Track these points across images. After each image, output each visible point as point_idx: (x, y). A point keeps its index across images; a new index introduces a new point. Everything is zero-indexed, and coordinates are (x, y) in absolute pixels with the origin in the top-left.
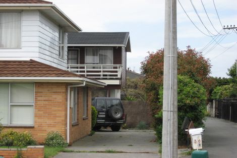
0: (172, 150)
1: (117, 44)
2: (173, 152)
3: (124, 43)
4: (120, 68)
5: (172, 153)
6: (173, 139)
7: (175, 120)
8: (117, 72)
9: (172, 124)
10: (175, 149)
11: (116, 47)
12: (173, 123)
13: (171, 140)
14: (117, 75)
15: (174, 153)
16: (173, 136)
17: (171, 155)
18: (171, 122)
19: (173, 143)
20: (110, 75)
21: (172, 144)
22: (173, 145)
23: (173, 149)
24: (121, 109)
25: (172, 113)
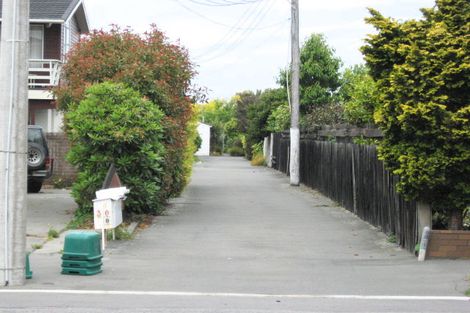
0: (11, 229)
1: (51, 17)
2: (14, 235)
3: (64, 16)
4: (56, 66)
5: (11, 236)
6: (15, 208)
7: (20, 170)
8: (47, 74)
9: (12, 179)
10: (18, 229)
11: (48, 23)
12: (16, 176)
13: (11, 209)
14: (48, 81)
15: (17, 236)
16: (16, 202)
17: (11, 241)
18: (12, 175)
19: (15, 215)
20: (37, 81)
21: (11, 218)
22: (15, 220)
23: (15, 227)
24: (42, 149)
25: (13, 155)
